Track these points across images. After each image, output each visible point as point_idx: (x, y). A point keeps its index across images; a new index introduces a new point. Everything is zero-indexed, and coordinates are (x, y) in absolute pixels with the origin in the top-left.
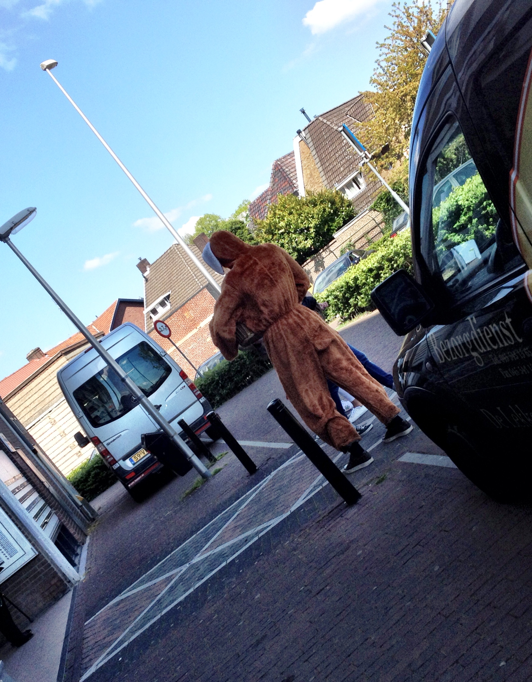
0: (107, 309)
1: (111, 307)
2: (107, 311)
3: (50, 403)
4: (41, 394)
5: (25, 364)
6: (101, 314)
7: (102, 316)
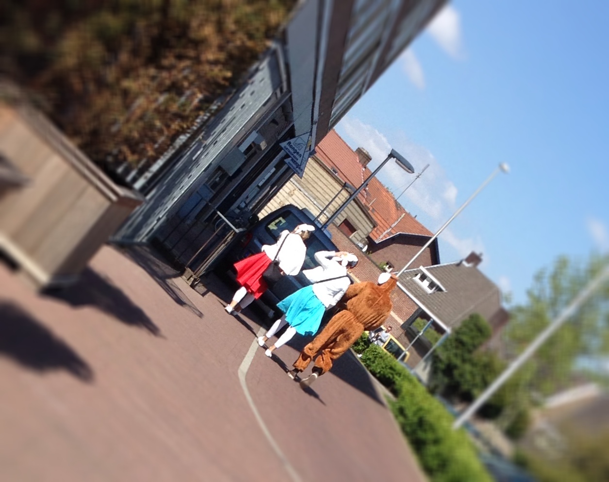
0: (425, 226)
1: (427, 230)
2: (423, 227)
3: (307, 189)
4: (314, 179)
5: (352, 148)
6: (419, 221)
7: (417, 222)
